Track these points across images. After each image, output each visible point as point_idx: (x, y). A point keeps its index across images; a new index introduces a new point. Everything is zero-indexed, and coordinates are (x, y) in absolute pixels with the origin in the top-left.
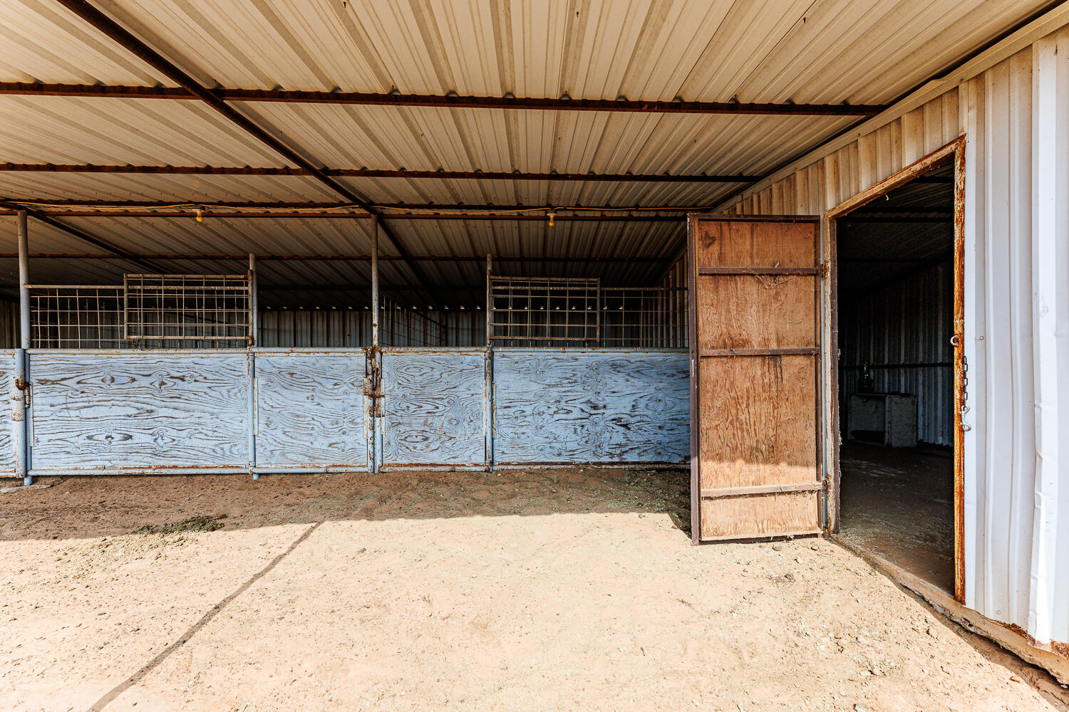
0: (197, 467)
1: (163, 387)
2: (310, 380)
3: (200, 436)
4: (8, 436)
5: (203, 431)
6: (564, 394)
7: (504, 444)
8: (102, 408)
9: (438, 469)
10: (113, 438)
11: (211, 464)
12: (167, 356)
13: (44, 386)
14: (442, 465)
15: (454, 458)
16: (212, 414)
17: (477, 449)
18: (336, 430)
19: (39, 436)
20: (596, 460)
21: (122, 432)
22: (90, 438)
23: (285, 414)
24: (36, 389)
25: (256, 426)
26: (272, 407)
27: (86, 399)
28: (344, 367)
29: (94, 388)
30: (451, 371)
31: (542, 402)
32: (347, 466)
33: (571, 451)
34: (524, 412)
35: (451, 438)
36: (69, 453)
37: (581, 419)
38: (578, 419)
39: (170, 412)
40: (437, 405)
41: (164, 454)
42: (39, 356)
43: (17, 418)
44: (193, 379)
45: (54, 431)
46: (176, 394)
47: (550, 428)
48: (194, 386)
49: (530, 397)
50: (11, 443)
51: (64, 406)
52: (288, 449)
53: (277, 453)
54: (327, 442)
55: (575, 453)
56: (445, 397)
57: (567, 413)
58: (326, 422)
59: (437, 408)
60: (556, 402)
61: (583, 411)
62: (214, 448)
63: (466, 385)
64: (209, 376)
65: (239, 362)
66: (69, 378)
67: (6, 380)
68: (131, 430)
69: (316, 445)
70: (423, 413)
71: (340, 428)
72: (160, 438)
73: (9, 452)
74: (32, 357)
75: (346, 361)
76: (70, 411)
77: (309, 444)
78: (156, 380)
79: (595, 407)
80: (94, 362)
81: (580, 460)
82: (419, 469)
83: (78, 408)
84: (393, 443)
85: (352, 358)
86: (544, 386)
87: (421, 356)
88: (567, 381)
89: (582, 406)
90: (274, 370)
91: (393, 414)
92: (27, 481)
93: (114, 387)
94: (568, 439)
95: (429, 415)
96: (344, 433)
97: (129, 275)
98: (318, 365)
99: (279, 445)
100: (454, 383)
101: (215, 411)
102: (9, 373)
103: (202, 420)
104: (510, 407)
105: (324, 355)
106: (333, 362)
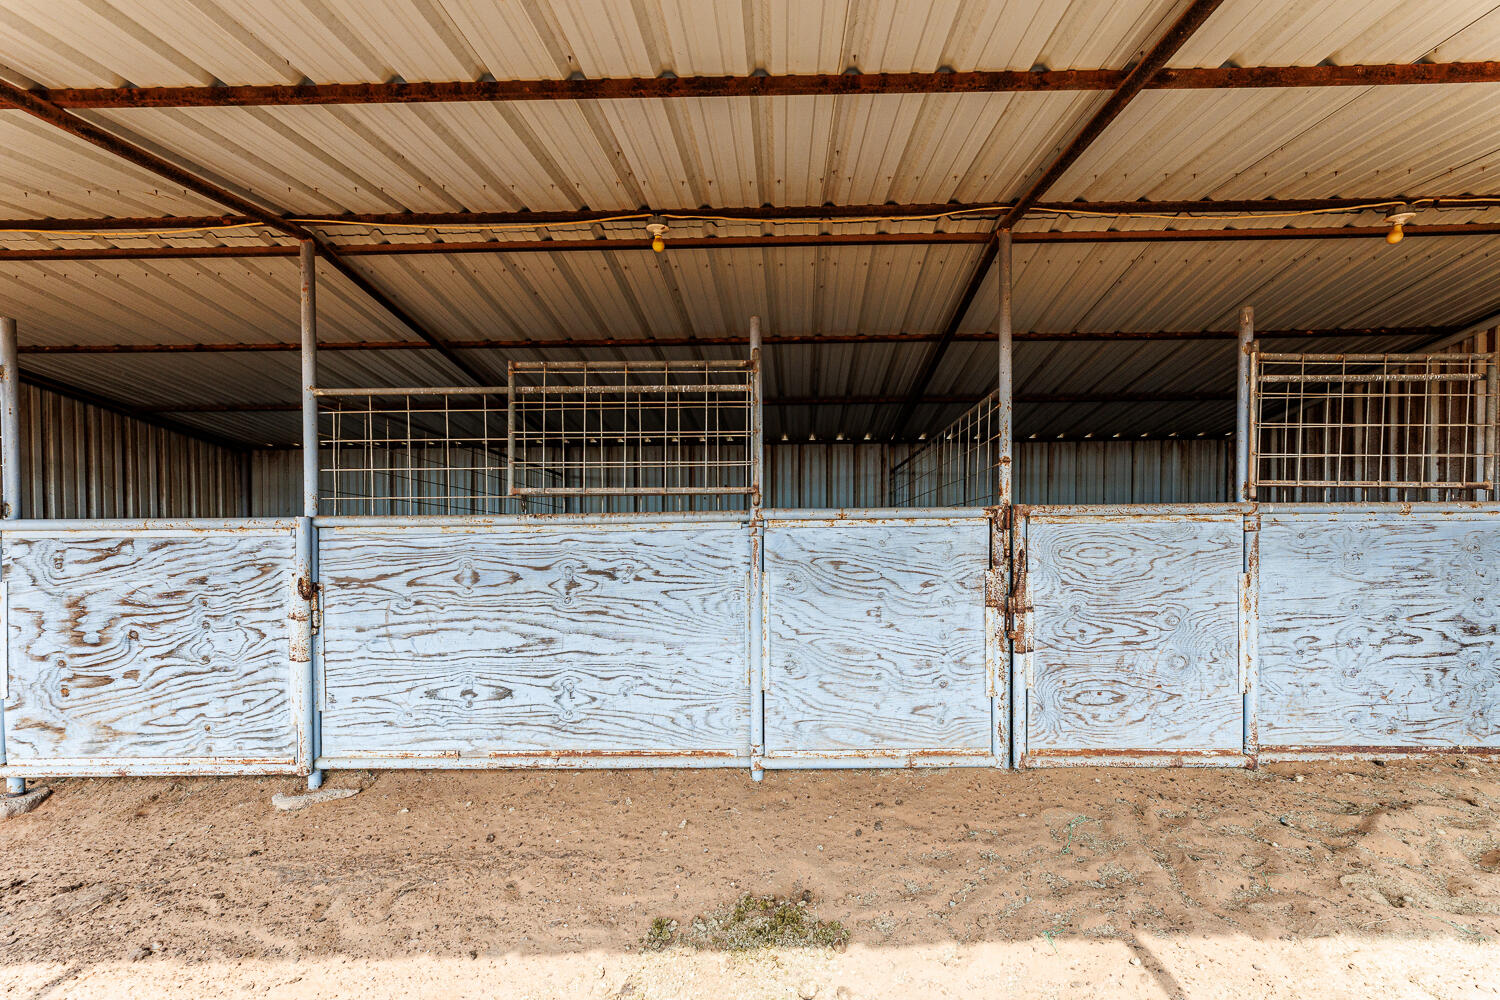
0: (640, 754)
1: (573, 591)
2: (875, 576)
3: (646, 690)
4: (282, 692)
5: (651, 681)
6: (1405, 602)
7: (1273, 707)
8: (455, 635)
9: (1146, 761)
10: (475, 695)
11: (666, 747)
12: (583, 529)
13: (345, 592)
14: (1152, 753)
15: (1177, 738)
16: (670, 646)
17: (1226, 719)
18: (926, 679)
19: (335, 691)
20: (1474, 743)
21: (493, 683)
22: (431, 694)
23: (823, 647)
24: (330, 596)
25: (766, 673)
26: (797, 631)
27: (423, 617)
28: (945, 548)
29: (439, 595)
30: (1172, 555)
31: (1357, 620)
32: (950, 755)
33: (1418, 723)
34: (1316, 639)
35: (1172, 696)
36: (391, 724)
37: (1441, 655)
38: (1433, 655)
39: (586, 643)
40: (1144, 627)
41: (574, 728)
42: (337, 531)
43: (298, 655)
44: (633, 576)
45: (364, 681)
46: (597, 606)
47: (1375, 673)
48: (634, 590)
49: (1330, 607)
50: (286, 706)
51: (383, 631)
52: (829, 719)
53: (806, 727)
54: (907, 704)
55: (1427, 727)
56: (1159, 611)
57: (1412, 642)
58: (906, 663)
59: (1144, 632)
60: (1388, 619)
61: (1446, 637)
62: (672, 714)
63: (1204, 584)
64: (665, 569)
65: (726, 539)
66: (393, 575)
67: (278, 579)
68: (509, 679)
69: (887, 710)
70: (1112, 643)
71: (935, 675)
72: (567, 695)
73: (283, 723)
74: (324, 534)
75: (949, 535)
76: (395, 642)
77: (870, 708)
78: (559, 576)
79: (1473, 630)
80: (439, 541)
81: (1438, 743)
82: (1107, 761)
83: (410, 636)
84: (1049, 708)
85: (962, 529)
86: (1362, 585)
87: (1109, 524)
88: (1412, 574)
89: (1446, 628)
90: (804, 557)
91: (1051, 646)
92: (313, 781)
93: (478, 592)
94: (1413, 698)
95: (1126, 647)
96: (943, 686)
97: (519, 365)
98: (890, 545)
99: (811, 710)
100: (1179, 580)
101: (678, 639)
102: (284, 565)
103: (648, 659)
104: (1285, 629)
105: (903, 523)
106: (920, 538)
